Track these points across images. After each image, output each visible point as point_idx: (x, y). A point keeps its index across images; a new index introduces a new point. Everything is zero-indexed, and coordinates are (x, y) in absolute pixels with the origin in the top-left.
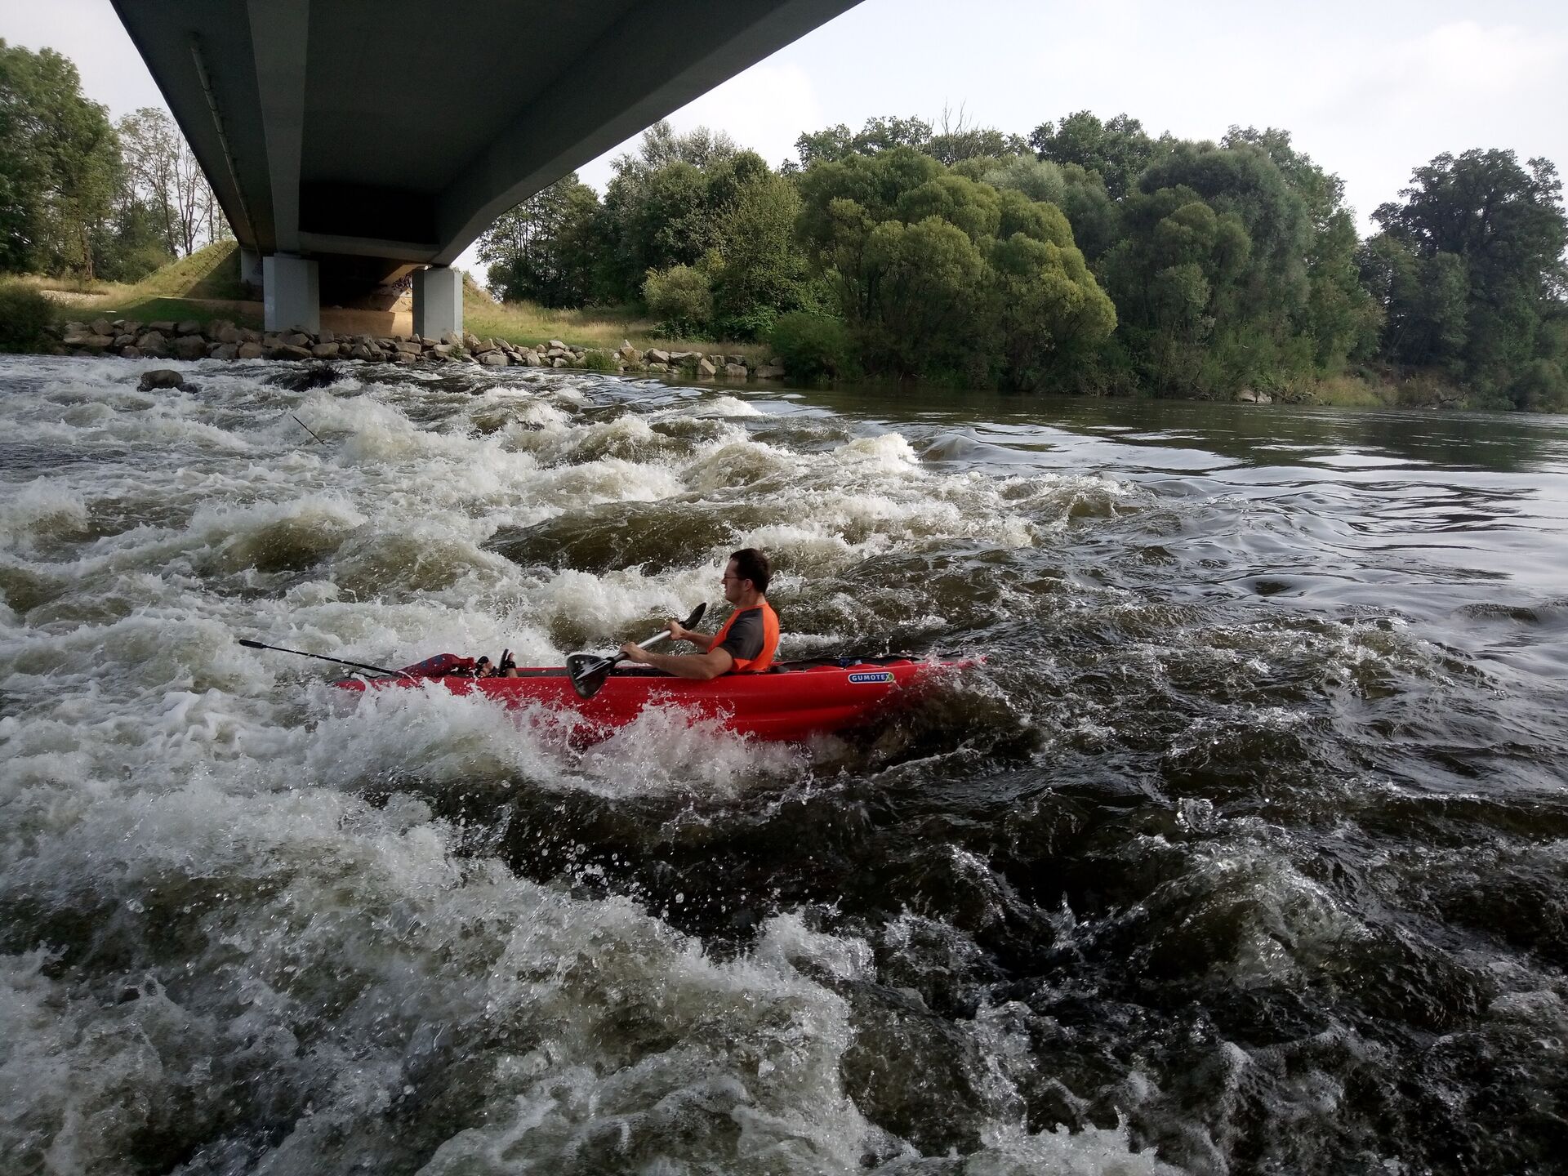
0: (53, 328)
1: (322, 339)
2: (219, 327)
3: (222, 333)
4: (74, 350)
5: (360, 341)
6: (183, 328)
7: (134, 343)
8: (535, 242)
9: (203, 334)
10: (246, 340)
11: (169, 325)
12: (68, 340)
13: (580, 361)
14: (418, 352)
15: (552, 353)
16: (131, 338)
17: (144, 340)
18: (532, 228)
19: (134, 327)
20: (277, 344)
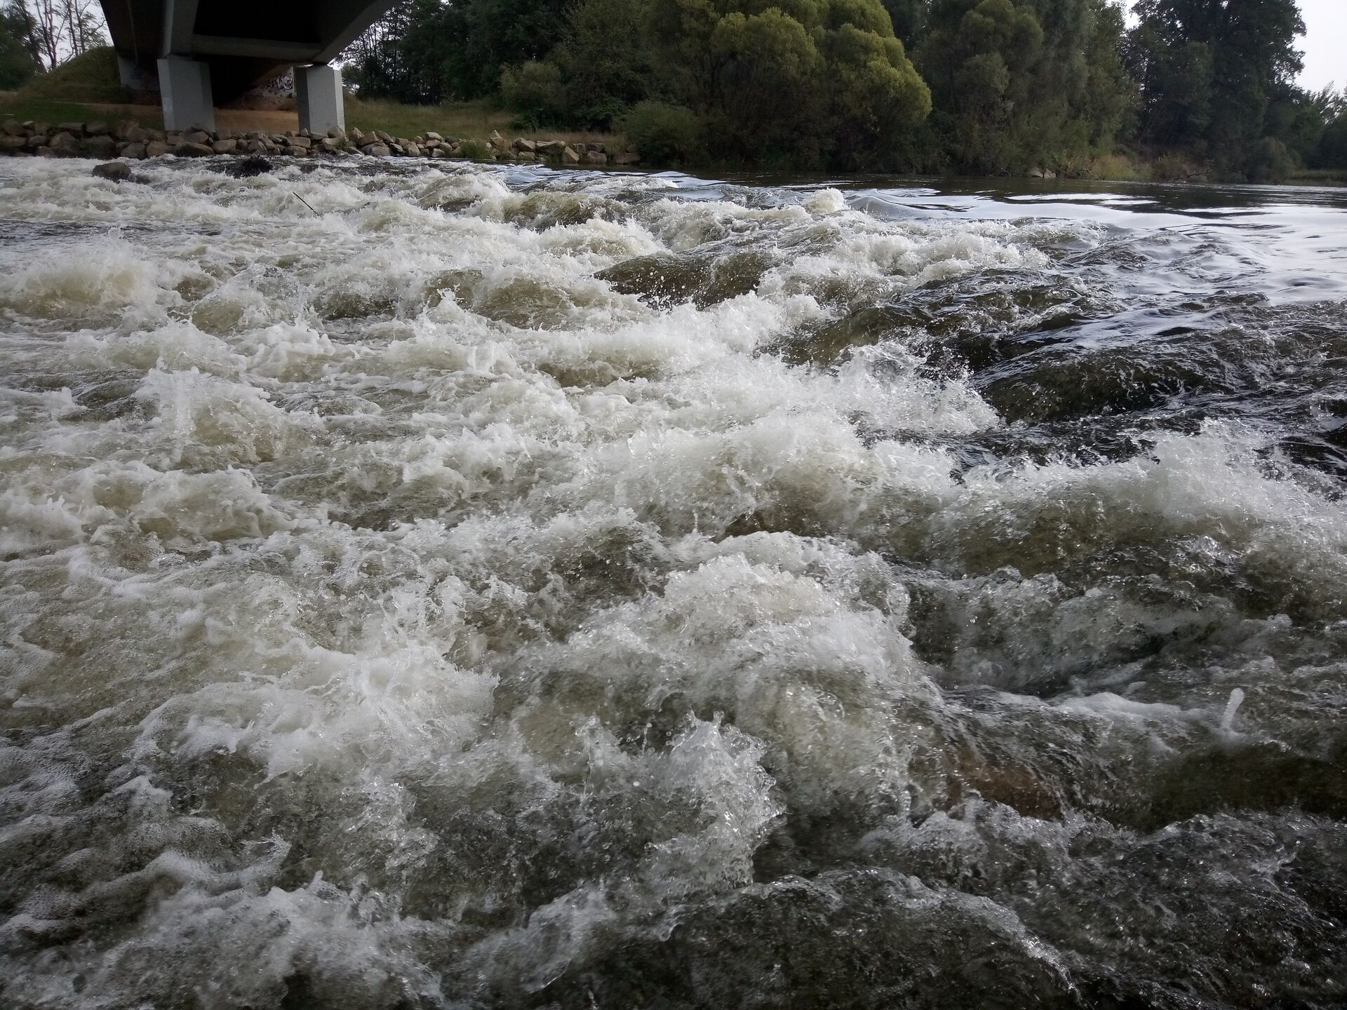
1: (220, 136)
2: (125, 128)
3: (129, 133)
5: (255, 136)
6: (91, 128)
7: (47, 143)
9: (110, 134)
10: (151, 139)
11: (75, 126)
13: (456, 151)
14: (308, 145)
15: (430, 143)
16: (43, 138)
17: (56, 140)
18: (379, 29)
19: (43, 128)
20: (181, 142)
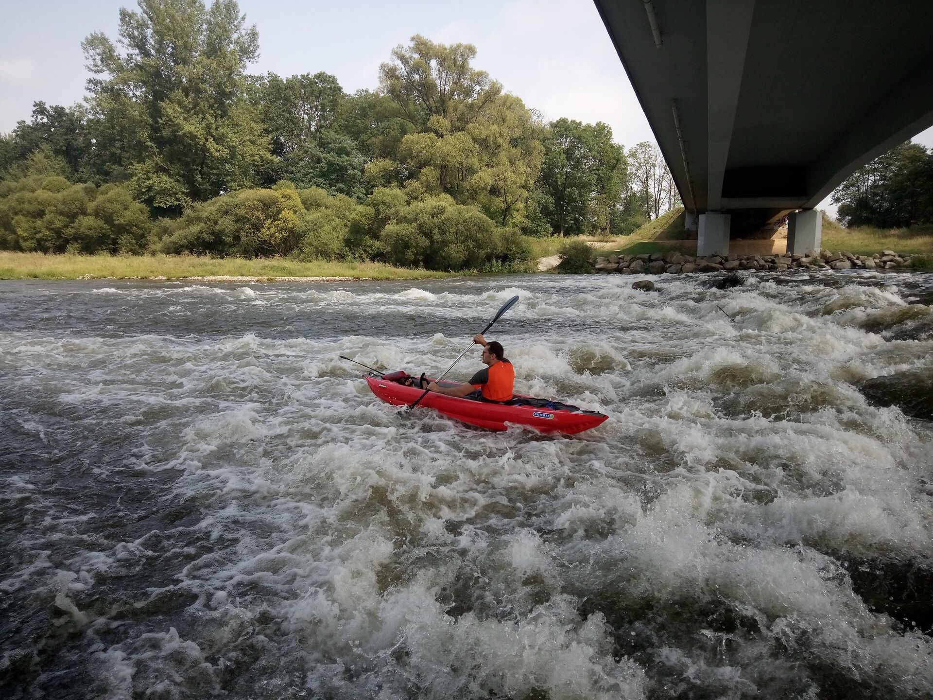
0: (591, 261)
1: (730, 258)
2: (672, 256)
3: (674, 259)
4: (600, 271)
5: (753, 258)
6: (653, 257)
7: (628, 267)
8: (874, 186)
9: (663, 260)
10: (686, 262)
11: (646, 256)
12: (597, 266)
13: (907, 263)
14: (789, 263)
15: (885, 258)
16: (627, 264)
17: (633, 265)
18: (872, 178)
19: (628, 258)
20: (703, 263)
